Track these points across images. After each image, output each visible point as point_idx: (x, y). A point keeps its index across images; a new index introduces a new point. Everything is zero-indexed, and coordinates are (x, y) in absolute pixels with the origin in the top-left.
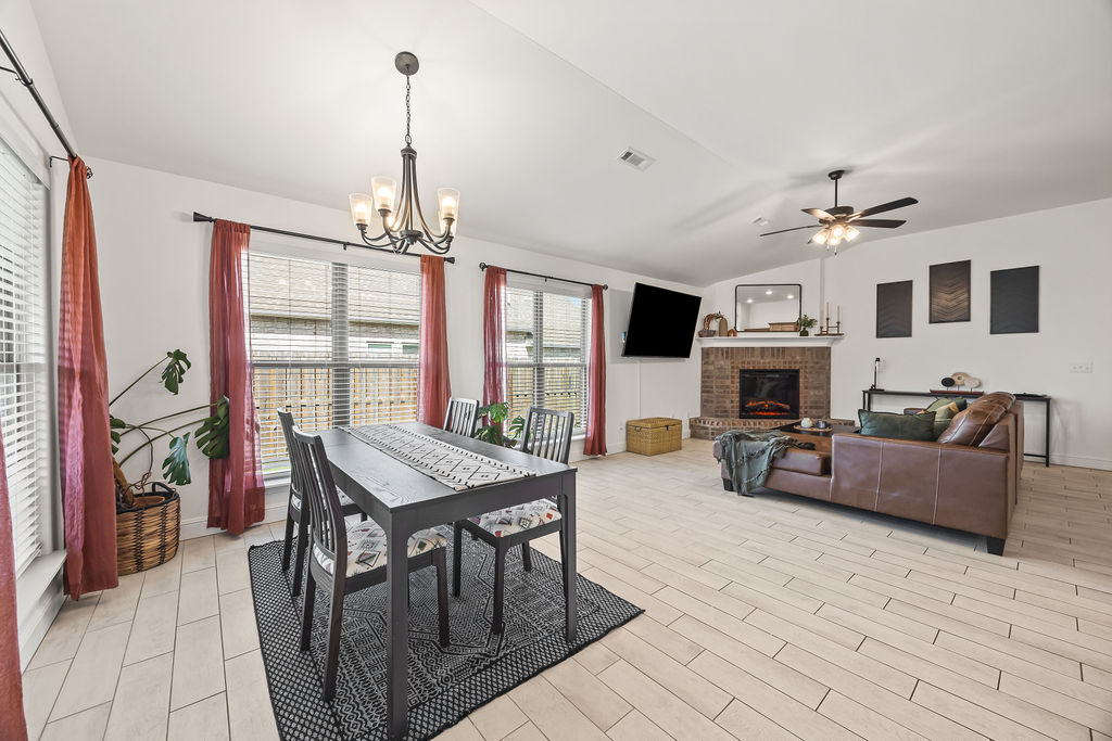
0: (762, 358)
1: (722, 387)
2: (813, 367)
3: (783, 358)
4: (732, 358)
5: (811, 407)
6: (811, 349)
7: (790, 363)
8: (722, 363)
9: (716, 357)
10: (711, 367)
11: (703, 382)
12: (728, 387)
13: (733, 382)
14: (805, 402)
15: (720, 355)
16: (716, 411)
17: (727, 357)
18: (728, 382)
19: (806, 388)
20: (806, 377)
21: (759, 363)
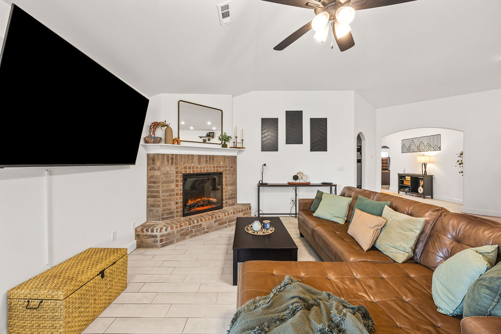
0: (199, 163)
1: (168, 191)
2: (230, 170)
3: (213, 164)
4: (176, 164)
5: (229, 198)
6: (229, 157)
7: (217, 167)
8: (168, 168)
9: (163, 162)
10: (157, 173)
11: (149, 187)
12: (173, 190)
13: (177, 186)
14: (226, 195)
15: (166, 159)
16: (163, 215)
17: (172, 163)
18: (173, 186)
19: (226, 185)
20: (226, 177)
21: (197, 168)
